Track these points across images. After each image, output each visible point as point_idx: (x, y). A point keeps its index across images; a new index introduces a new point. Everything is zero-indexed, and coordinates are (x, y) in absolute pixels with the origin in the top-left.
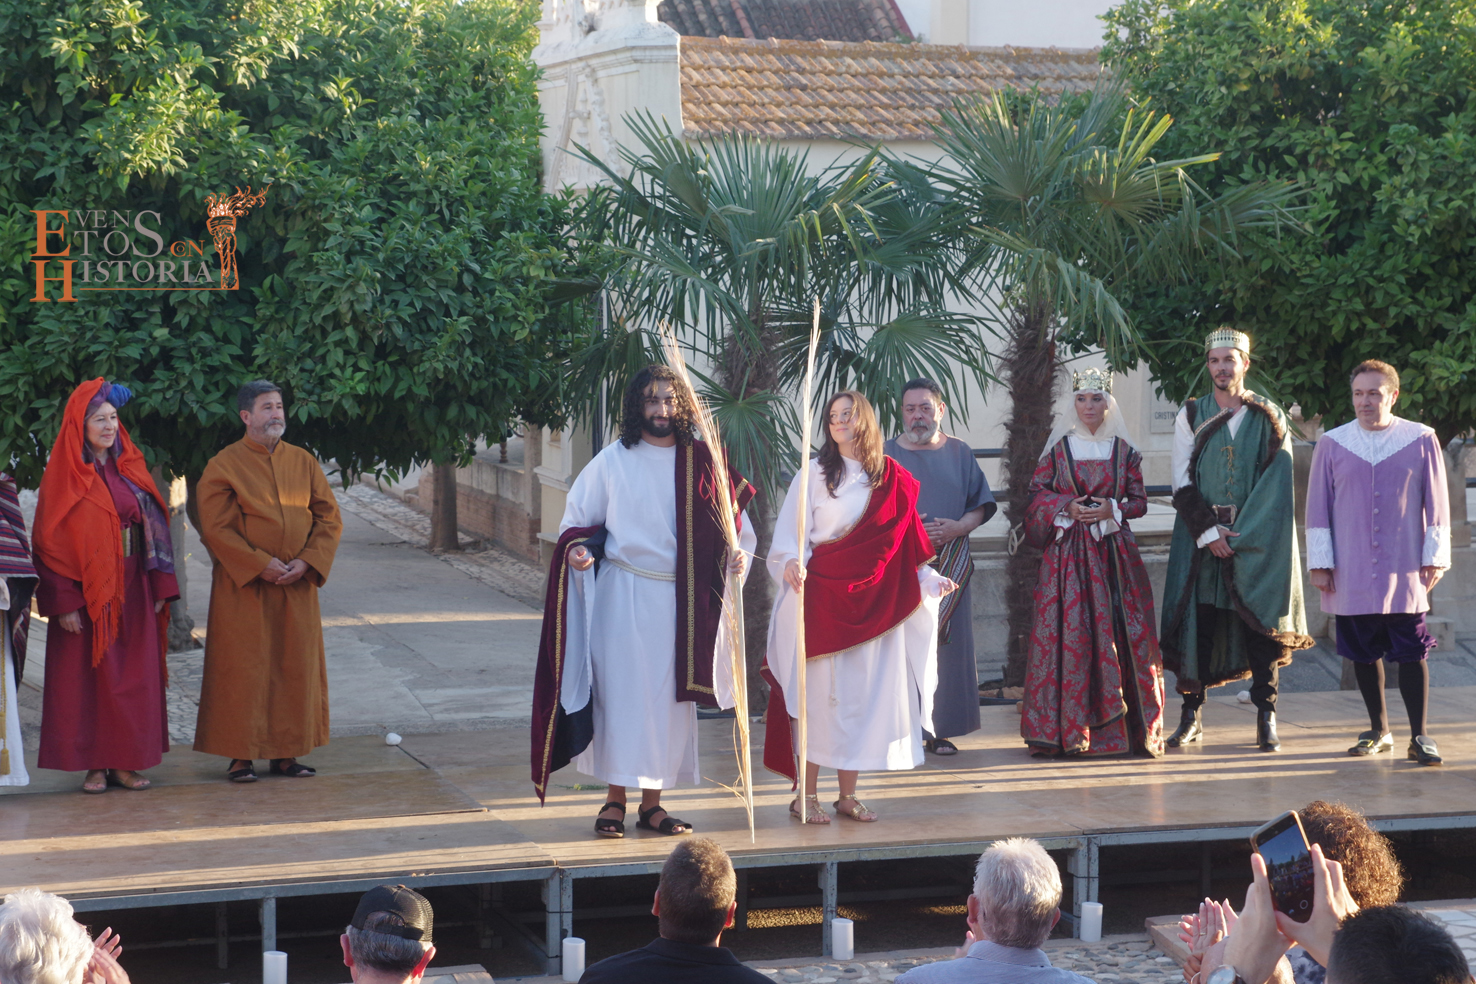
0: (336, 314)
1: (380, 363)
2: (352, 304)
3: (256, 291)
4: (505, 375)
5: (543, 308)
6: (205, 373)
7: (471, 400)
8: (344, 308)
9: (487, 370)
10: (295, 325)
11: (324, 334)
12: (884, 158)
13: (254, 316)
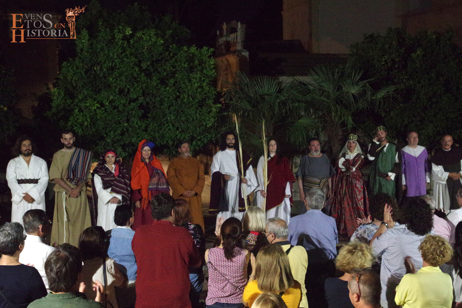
0: (167, 119)
1: (177, 131)
2: (170, 117)
3: (149, 115)
4: (207, 134)
5: (215, 118)
6: (136, 134)
7: (199, 140)
8: (169, 118)
9: (202, 132)
10: (157, 122)
11: (164, 125)
12: (297, 81)
13: (148, 121)
